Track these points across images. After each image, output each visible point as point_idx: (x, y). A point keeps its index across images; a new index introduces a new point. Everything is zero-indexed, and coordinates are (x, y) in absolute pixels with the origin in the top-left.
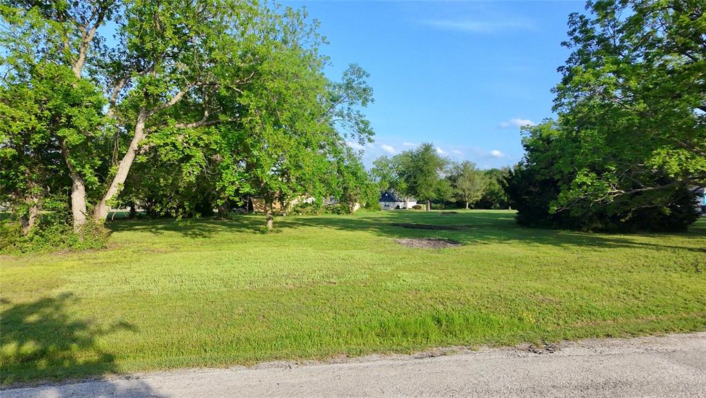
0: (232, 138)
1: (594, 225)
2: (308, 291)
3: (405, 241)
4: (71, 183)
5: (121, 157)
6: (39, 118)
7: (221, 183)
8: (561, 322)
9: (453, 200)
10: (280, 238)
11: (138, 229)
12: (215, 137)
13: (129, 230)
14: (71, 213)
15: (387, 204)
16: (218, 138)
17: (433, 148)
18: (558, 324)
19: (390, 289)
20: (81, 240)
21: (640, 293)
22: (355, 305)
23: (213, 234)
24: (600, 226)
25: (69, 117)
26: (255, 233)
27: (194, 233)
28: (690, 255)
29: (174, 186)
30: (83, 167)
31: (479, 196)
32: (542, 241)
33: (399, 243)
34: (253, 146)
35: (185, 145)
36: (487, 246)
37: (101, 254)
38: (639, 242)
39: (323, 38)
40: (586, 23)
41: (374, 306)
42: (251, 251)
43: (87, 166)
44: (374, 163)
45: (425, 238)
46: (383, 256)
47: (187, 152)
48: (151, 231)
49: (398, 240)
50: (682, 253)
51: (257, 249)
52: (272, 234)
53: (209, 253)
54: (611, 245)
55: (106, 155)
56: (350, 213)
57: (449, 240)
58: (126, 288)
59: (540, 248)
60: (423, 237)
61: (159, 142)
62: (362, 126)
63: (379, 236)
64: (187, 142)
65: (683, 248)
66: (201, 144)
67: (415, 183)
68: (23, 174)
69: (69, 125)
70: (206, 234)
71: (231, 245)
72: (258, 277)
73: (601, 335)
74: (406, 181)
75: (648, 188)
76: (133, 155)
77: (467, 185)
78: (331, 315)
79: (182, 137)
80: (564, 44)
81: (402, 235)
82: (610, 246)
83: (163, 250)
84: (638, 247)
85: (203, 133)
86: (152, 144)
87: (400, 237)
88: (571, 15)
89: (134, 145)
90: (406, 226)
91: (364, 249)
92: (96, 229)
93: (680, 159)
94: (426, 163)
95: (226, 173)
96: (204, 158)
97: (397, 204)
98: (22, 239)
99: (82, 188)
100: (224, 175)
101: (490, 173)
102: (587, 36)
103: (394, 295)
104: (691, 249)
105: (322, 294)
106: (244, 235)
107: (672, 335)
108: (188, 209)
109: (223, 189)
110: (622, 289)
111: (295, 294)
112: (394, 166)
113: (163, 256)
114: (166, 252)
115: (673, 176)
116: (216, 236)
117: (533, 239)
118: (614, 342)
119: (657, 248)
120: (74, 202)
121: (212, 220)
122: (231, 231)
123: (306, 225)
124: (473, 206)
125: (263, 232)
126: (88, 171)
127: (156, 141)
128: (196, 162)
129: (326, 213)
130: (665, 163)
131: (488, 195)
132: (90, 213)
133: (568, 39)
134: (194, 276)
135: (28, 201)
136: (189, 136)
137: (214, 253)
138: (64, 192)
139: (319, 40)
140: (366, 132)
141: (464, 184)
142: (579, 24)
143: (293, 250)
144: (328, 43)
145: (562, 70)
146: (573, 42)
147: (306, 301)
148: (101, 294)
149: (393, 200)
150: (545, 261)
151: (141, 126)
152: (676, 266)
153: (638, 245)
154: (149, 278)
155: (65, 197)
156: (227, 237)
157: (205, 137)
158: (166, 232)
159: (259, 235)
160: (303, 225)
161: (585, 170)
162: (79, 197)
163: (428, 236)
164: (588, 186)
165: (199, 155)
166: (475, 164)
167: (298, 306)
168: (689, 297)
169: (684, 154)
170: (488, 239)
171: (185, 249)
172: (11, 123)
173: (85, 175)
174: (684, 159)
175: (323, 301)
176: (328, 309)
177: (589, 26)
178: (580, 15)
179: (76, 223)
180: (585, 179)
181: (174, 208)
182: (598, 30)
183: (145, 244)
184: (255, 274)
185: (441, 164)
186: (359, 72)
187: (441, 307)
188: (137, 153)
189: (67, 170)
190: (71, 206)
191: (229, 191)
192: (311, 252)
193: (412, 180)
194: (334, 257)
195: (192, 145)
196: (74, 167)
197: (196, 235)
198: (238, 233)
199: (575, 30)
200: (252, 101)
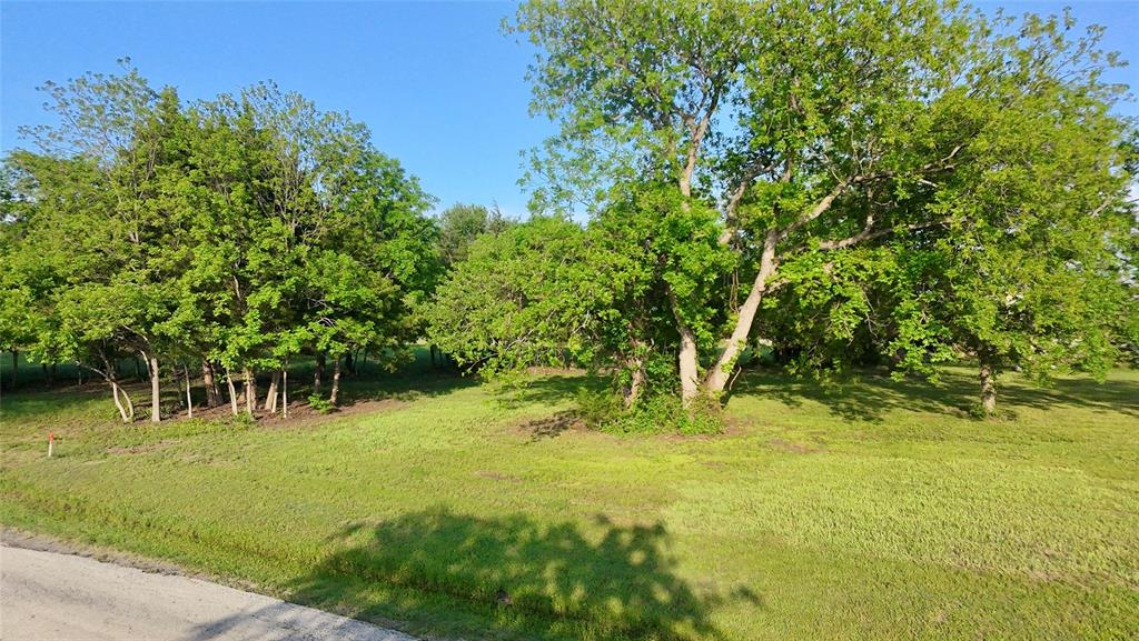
0: (917, 266)
2: (1081, 595)
4: (679, 338)
5: (742, 300)
6: (644, 264)
7: (898, 344)
10: (1011, 434)
11: (763, 392)
12: (886, 261)
13: (751, 393)
14: (679, 380)
16: (891, 265)
20: (691, 419)
23: (882, 413)
25: (677, 258)
26: (959, 416)
27: (850, 409)
29: (817, 336)
30: (693, 319)
34: (957, 281)
35: (835, 278)
37: (717, 444)
39: (1112, 58)
42: (954, 465)
43: (698, 317)
47: (838, 290)
48: (782, 397)
51: (966, 461)
52: (993, 423)
55: (721, 292)
58: (752, 523)
61: (795, 277)
64: (838, 275)
66: (862, 275)
68: (625, 328)
69: (676, 267)
70: (870, 410)
71: (916, 446)
72: (970, 538)
76: (759, 298)
79: (830, 266)
83: (802, 443)
85: (865, 259)
86: (785, 281)
89: (760, 283)
92: (711, 406)
95: (906, 325)
96: (867, 300)
98: (624, 414)
99: (691, 345)
100: (902, 329)
105: (1116, 611)
106: (938, 421)
108: (838, 370)
109: (902, 352)
111: (1051, 600)
113: (803, 460)
114: (807, 452)
116: (887, 417)
120: (682, 364)
121: (878, 377)
122: (913, 408)
123: (1069, 400)
125: (975, 417)
126: (699, 324)
127: (790, 276)
128: (854, 309)
129: (1116, 366)
132: (703, 379)
135: (631, 365)
136: (842, 265)
137: (885, 461)
138: (671, 350)
139: (1103, 60)
147: (1076, 623)
148: (721, 531)
151: (768, 255)
154: (785, 508)
155: (671, 358)
156: (905, 422)
157: (868, 264)
158: (806, 402)
159: (967, 423)
162: (688, 358)
165: (859, 297)
171: (836, 447)
172: (614, 274)
173: (696, 330)
179: (685, 395)
181: (818, 367)
183: (776, 429)
184: (964, 530)
188: (765, 295)
189: (674, 321)
190: (678, 370)
191: (913, 357)
192: (1082, 482)
195: (846, 279)
196: (683, 319)
197: (853, 411)
198: (928, 413)
200: (955, 206)
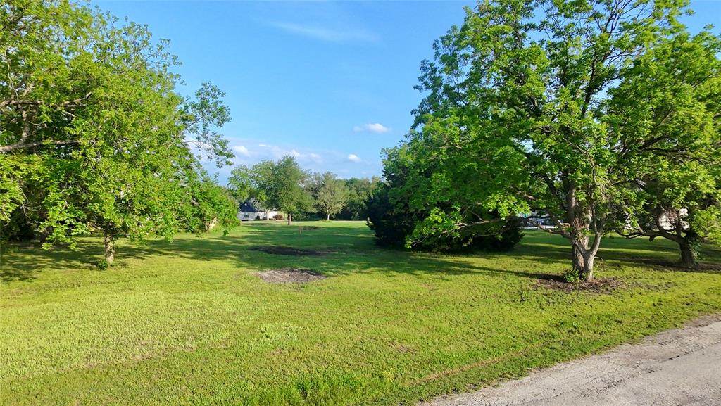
1: (443, 247)
2: (160, 363)
3: (267, 273)
7: (47, 223)
8: (417, 377)
9: (315, 211)
10: (123, 276)
12: (37, 165)
15: (247, 214)
16: (41, 167)
17: (294, 161)
18: (414, 379)
19: (253, 351)
21: (480, 332)
22: (215, 377)
23: (35, 273)
24: (447, 248)
26: (91, 269)
27: (7, 273)
28: (517, 281)
31: (339, 207)
32: (398, 268)
33: (261, 278)
36: (347, 277)
38: (477, 266)
39: (174, 58)
40: (435, 70)
41: (237, 377)
42: (87, 301)
44: (232, 172)
45: (288, 268)
46: (244, 299)
49: (259, 273)
50: (512, 278)
51: (95, 298)
52: (112, 270)
53: (30, 309)
54: (457, 270)
56: (206, 231)
57: (311, 270)
59: (396, 278)
60: (286, 266)
62: (219, 148)
63: (239, 267)
65: (511, 272)
66: (18, 174)
67: (276, 196)
70: (24, 272)
71: (60, 293)
72: (97, 347)
73: (450, 390)
74: (267, 194)
75: (485, 222)
77: (327, 197)
78: (189, 395)
80: (416, 87)
81: (264, 265)
82: (455, 272)
84: (477, 273)
85: (21, 162)
87: (261, 269)
88: (423, 62)
90: (268, 250)
91: (223, 288)
93: (509, 203)
94: (287, 176)
95: (53, 210)
96: (22, 192)
97: (257, 214)
100: (50, 214)
101: (350, 183)
102: (436, 83)
103: (258, 359)
104: (517, 274)
105: (178, 366)
106: (77, 273)
107: (506, 383)
109: (50, 229)
110: (466, 329)
111: (144, 371)
112: (254, 175)
115: (504, 219)
116: (38, 275)
117: (389, 265)
118: (460, 399)
119: (491, 272)
121: (31, 248)
122: (59, 267)
123: (155, 251)
124: (333, 216)
125: (101, 268)
128: (11, 198)
129: (179, 232)
130: (498, 207)
131: (348, 206)
133: (419, 83)
134: (9, 352)
137: (36, 308)
140: (223, 154)
141: (325, 196)
142: (429, 71)
143: (139, 297)
144: (180, 64)
145: (415, 113)
146: (424, 87)
147: (157, 380)
149: (253, 211)
150: (401, 296)
152: (507, 295)
153: (477, 270)
156: (52, 277)
157: (23, 166)
159: (96, 273)
160: (151, 252)
161: (437, 209)
163: (291, 266)
164: (439, 224)
165: (15, 190)
166: (335, 175)
167: (148, 389)
168: (516, 333)
169: (513, 199)
170: (349, 267)
174: (512, 204)
175: (178, 377)
176: (184, 387)
177: (437, 74)
178: (430, 63)
180: (436, 218)
182: (445, 79)
184: (93, 342)
185: (302, 178)
186: (215, 92)
187: (305, 370)
191: (58, 232)
192: (162, 299)
193: (273, 193)
194: (189, 305)
197: (11, 275)
198: (69, 270)
199: (426, 75)
200: (85, 131)
